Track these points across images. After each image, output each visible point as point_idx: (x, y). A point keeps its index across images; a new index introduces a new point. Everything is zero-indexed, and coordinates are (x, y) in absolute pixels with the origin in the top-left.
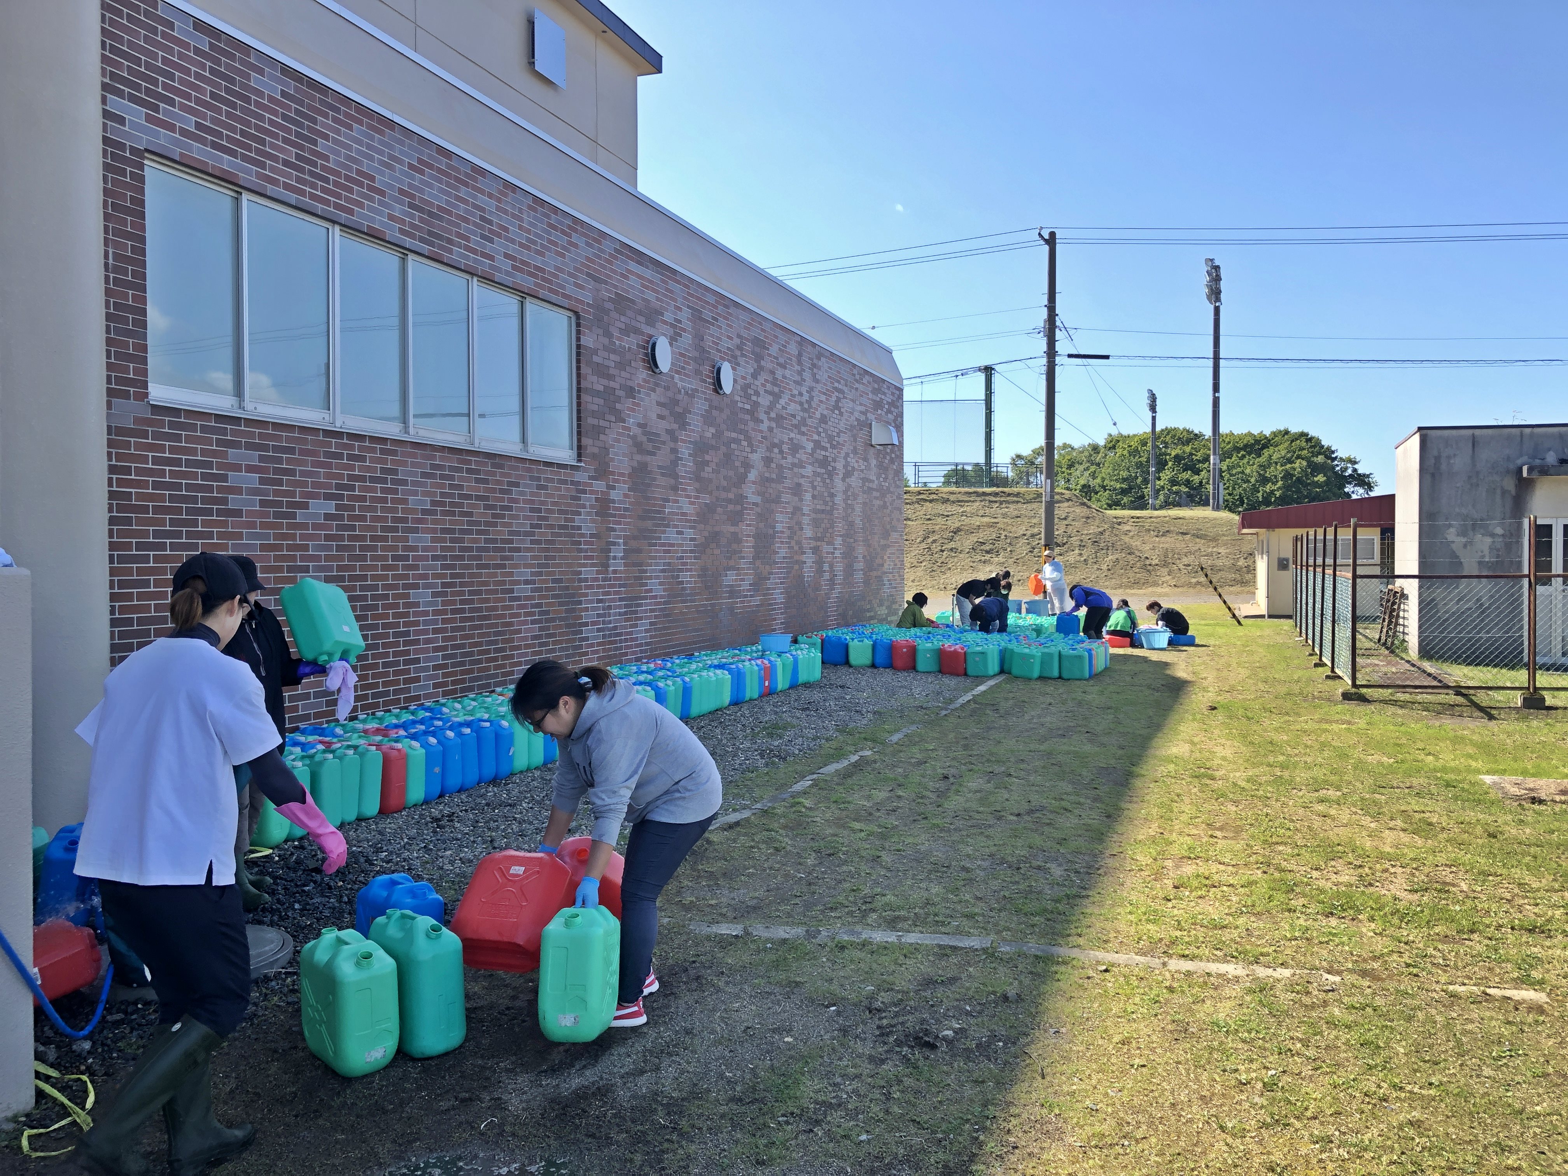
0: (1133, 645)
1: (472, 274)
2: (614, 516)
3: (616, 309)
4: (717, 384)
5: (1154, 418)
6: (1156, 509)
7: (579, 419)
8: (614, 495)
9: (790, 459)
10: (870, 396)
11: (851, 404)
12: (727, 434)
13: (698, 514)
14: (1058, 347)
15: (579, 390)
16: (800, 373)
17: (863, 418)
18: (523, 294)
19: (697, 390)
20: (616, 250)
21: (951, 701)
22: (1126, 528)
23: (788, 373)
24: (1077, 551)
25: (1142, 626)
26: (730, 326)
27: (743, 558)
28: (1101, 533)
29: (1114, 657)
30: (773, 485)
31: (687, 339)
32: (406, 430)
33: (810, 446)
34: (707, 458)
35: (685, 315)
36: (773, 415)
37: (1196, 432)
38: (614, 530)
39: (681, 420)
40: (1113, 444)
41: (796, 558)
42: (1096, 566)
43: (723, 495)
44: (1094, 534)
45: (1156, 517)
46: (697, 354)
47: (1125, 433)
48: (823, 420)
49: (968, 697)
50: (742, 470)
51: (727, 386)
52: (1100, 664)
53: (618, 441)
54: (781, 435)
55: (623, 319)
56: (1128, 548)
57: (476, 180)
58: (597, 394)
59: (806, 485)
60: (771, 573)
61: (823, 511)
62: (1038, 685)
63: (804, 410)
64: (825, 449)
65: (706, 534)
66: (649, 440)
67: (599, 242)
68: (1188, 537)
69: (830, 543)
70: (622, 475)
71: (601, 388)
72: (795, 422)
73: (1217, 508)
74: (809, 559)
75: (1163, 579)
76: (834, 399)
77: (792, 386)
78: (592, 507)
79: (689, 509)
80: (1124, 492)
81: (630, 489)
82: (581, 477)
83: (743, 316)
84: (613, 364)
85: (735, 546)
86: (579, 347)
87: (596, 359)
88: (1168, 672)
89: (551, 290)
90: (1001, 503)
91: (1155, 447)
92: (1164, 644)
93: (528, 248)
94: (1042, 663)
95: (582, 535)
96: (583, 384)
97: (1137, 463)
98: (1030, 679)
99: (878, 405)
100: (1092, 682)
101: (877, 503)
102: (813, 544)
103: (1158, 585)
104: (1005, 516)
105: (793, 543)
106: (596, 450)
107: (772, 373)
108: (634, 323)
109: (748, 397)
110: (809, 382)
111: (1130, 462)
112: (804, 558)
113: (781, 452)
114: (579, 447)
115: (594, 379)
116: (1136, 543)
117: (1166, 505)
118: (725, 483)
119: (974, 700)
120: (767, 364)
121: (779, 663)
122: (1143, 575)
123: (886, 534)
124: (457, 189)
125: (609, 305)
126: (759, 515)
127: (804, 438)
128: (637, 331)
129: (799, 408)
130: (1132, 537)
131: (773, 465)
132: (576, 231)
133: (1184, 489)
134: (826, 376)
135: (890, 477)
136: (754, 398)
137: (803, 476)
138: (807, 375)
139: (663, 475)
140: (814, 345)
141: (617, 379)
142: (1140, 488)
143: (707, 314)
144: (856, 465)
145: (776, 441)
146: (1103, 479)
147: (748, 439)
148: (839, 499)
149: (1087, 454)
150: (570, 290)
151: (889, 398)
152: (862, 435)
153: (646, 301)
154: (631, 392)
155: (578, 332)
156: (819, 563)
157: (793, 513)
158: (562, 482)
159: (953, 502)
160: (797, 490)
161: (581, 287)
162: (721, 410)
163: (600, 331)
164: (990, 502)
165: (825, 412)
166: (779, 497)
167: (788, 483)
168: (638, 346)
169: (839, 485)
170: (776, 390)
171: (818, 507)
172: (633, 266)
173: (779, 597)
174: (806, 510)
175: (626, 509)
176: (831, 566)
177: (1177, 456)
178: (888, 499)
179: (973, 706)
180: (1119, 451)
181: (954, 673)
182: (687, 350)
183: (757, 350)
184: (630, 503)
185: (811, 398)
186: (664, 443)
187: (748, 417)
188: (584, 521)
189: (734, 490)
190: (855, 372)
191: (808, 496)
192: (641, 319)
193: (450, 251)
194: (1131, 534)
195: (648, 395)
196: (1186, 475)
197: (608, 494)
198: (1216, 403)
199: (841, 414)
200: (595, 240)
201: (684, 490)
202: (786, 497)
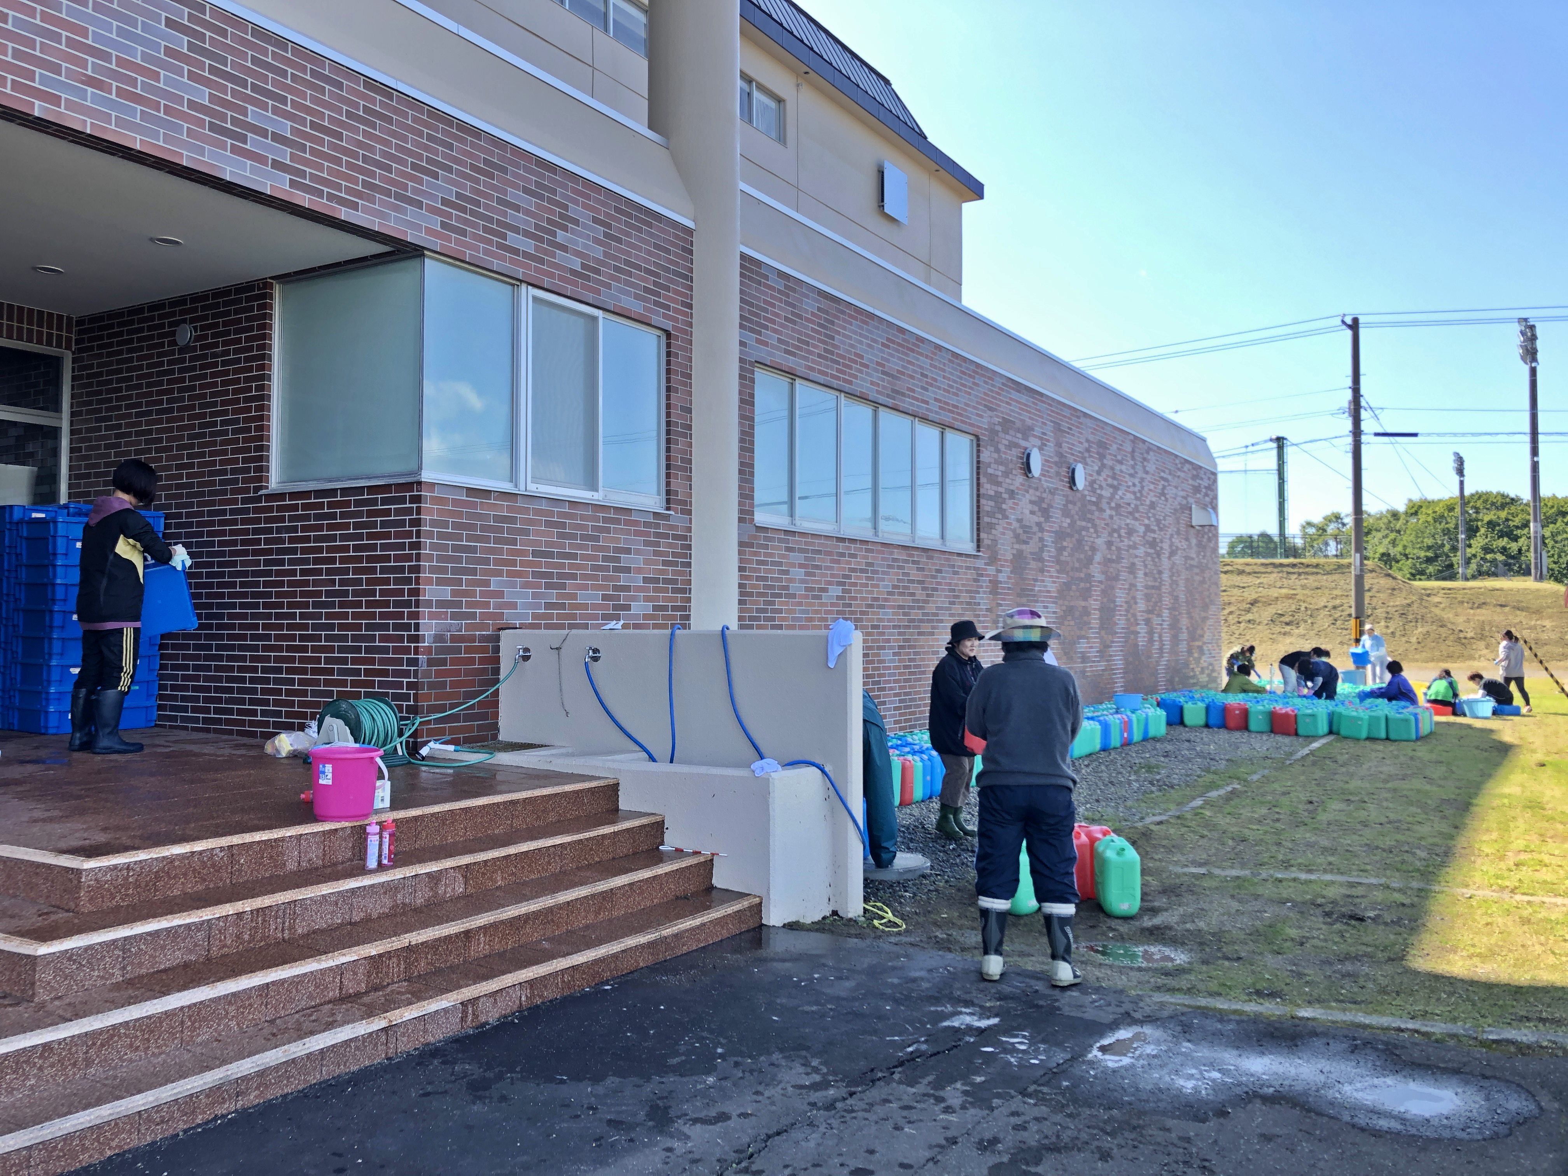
0: (1455, 714)
1: (915, 416)
2: (1001, 594)
3: (1003, 431)
4: (1072, 481)
5: (1462, 483)
6: (1467, 579)
7: (978, 518)
8: (1002, 577)
9: (1126, 542)
10: (1191, 482)
11: (1174, 491)
12: (1079, 523)
13: (1058, 592)
14: (1364, 426)
15: (978, 496)
16: (1133, 467)
17: (1184, 502)
18: (943, 426)
19: (1057, 489)
20: (1003, 384)
21: (1291, 754)
22: (1436, 599)
23: (1124, 468)
24: (1383, 623)
25: (1463, 697)
26: (1081, 433)
27: (1091, 628)
28: (1409, 605)
29: (1438, 724)
30: (1114, 565)
31: (1051, 448)
32: (876, 534)
33: (1142, 529)
34: (1065, 544)
35: (1049, 428)
36: (1113, 505)
37: (1512, 495)
38: (1001, 605)
39: (1046, 513)
40: (1415, 510)
41: (1132, 629)
42: (1404, 639)
43: (1077, 575)
44: (1402, 606)
45: (1471, 589)
46: (1056, 459)
47: (1430, 497)
48: (1153, 506)
49: (1306, 751)
50: (1090, 553)
51: (1080, 483)
52: (1425, 729)
53: (1004, 534)
54: (1118, 522)
55: (1007, 437)
56: (1440, 620)
57: (918, 346)
58: (990, 498)
59: (1139, 563)
60: (1113, 642)
61: (1153, 587)
62: (1368, 743)
63: (1137, 499)
64: (1154, 531)
65: (1064, 608)
66: (1025, 532)
67: (992, 380)
68: (1507, 609)
69: (1159, 615)
70: (1006, 561)
71: (992, 493)
72: (1130, 509)
73: (1541, 578)
74: (1142, 629)
75: (1480, 653)
76: (1160, 487)
77: (1128, 478)
78: (987, 587)
79: (1053, 588)
80: (1429, 560)
81: (1012, 572)
82: (980, 564)
83: (1089, 422)
84: (1000, 474)
85: (1085, 618)
86: (978, 462)
87: (990, 471)
88: (1495, 737)
89: (962, 422)
90: (1300, 574)
91: (1464, 512)
92: (1489, 713)
93: (948, 392)
94: (1369, 725)
95: (981, 610)
96: (982, 491)
97: (1443, 530)
98: (1358, 740)
99: (1197, 489)
100: (1419, 743)
101: (1197, 578)
102: (1146, 616)
103: (1474, 659)
104: (1304, 587)
105: (1130, 616)
106: (989, 542)
107: (1112, 468)
108: (1015, 440)
109: (1094, 491)
110: (1141, 474)
111: (1435, 528)
112: (1138, 628)
113: (1120, 536)
114: (978, 540)
115: (988, 486)
116: (1448, 615)
117: (1480, 574)
118: (1077, 565)
119: (1312, 753)
120: (1108, 462)
121: (1134, 717)
122: (1457, 649)
123: (1205, 607)
124: (906, 355)
125: (998, 428)
126: (1103, 591)
127: (1137, 523)
128: (1017, 445)
129: (1133, 497)
130: (1443, 609)
131: (1114, 548)
132: (977, 373)
133: (1500, 557)
134: (1154, 467)
135: (1208, 554)
136: (1098, 491)
137: (1137, 557)
138: (1139, 468)
139: (1034, 559)
140: (1144, 441)
141: (1004, 485)
142: (1448, 556)
143: (1065, 426)
144: (1179, 545)
145: (1115, 527)
146: (1405, 547)
147: (1094, 526)
148: (1165, 576)
149: (1385, 521)
150: (974, 419)
151: (1205, 483)
152: (1184, 518)
153: (1023, 421)
154: (1012, 494)
155: (978, 451)
156: (1151, 632)
157: (1130, 589)
158: (968, 568)
159: (1249, 574)
160: (1132, 570)
161: (981, 416)
162: (1074, 504)
163: (992, 449)
164: (1288, 573)
165: (1154, 499)
166: (1118, 575)
167: (1125, 563)
168: (1018, 457)
169: (1166, 563)
170: (1115, 483)
171: (1150, 583)
172: (1015, 395)
173: (1119, 662)
174: (1140, 586)
175: (1009, 588)
176: (1160, 636)
177: (1490, 523)
178: (1207, 574)
179: (1312, 758)
180: (1422, 518)
181: (1287, 733)
182: (1050, 457)
183: (1101, 450)
184: (1012, 584)
185: (1143, 487)
186: (1035, 533)
187: (1094, 508)
188: (982, 598)
189: (1084, 570)
190: (1177, 461)
191: (1140, 574)
192: (1019, 435)
193: (904, 402)
194: (1442, 606)
195: (1024, 496)
196: (1503, 542)
197: (996, 576)
198: (1535, 467)
199: (1167, 500)
200: (990, 378)
201: (1049, 571)
202: (1124, 575)
